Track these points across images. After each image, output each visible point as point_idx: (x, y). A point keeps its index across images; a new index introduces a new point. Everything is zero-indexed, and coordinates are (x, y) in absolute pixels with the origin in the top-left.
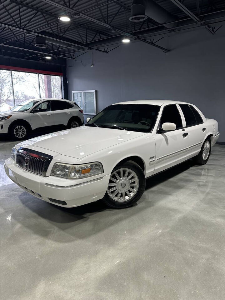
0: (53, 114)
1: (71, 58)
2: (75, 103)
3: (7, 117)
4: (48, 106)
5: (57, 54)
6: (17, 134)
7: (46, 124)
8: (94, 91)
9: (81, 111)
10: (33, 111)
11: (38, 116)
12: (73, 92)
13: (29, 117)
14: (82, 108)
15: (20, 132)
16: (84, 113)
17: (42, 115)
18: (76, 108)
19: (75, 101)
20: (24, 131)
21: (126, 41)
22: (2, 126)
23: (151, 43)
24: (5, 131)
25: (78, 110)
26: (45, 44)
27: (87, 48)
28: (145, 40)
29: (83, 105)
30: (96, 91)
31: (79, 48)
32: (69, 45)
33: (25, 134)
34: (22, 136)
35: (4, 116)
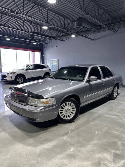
0: (37, 71)
1: (46, 43)
2: (47, 66)
3: (14, 73)
4: (34, 67)
5: (39, 42)
6: (19, 81)
7: (33, 76)
8: (57, 60)
9: (50, 70)
10: (27, 70)
11: (29, 72)
12: (46, 60)
13: (25, 73)
14: (51, 68)
15: (20, 80)
16: (52, 71)
17: (31, 72)
18: (48, 68)
19: (47, 65)
20: (22, 80)
21: (73, 36)
22: (12, 77)
23: (86, 37)
24: (13, 79)
25: (49, 69)
26: (34, 37)
27: (54, 39)
28: (82, 36)
29: (51, 66)
30: (58, 60)
31: (50, 39)
32: (45, 38)
33: (23, 81)
34: (21, 82)
35: (13, 72)
